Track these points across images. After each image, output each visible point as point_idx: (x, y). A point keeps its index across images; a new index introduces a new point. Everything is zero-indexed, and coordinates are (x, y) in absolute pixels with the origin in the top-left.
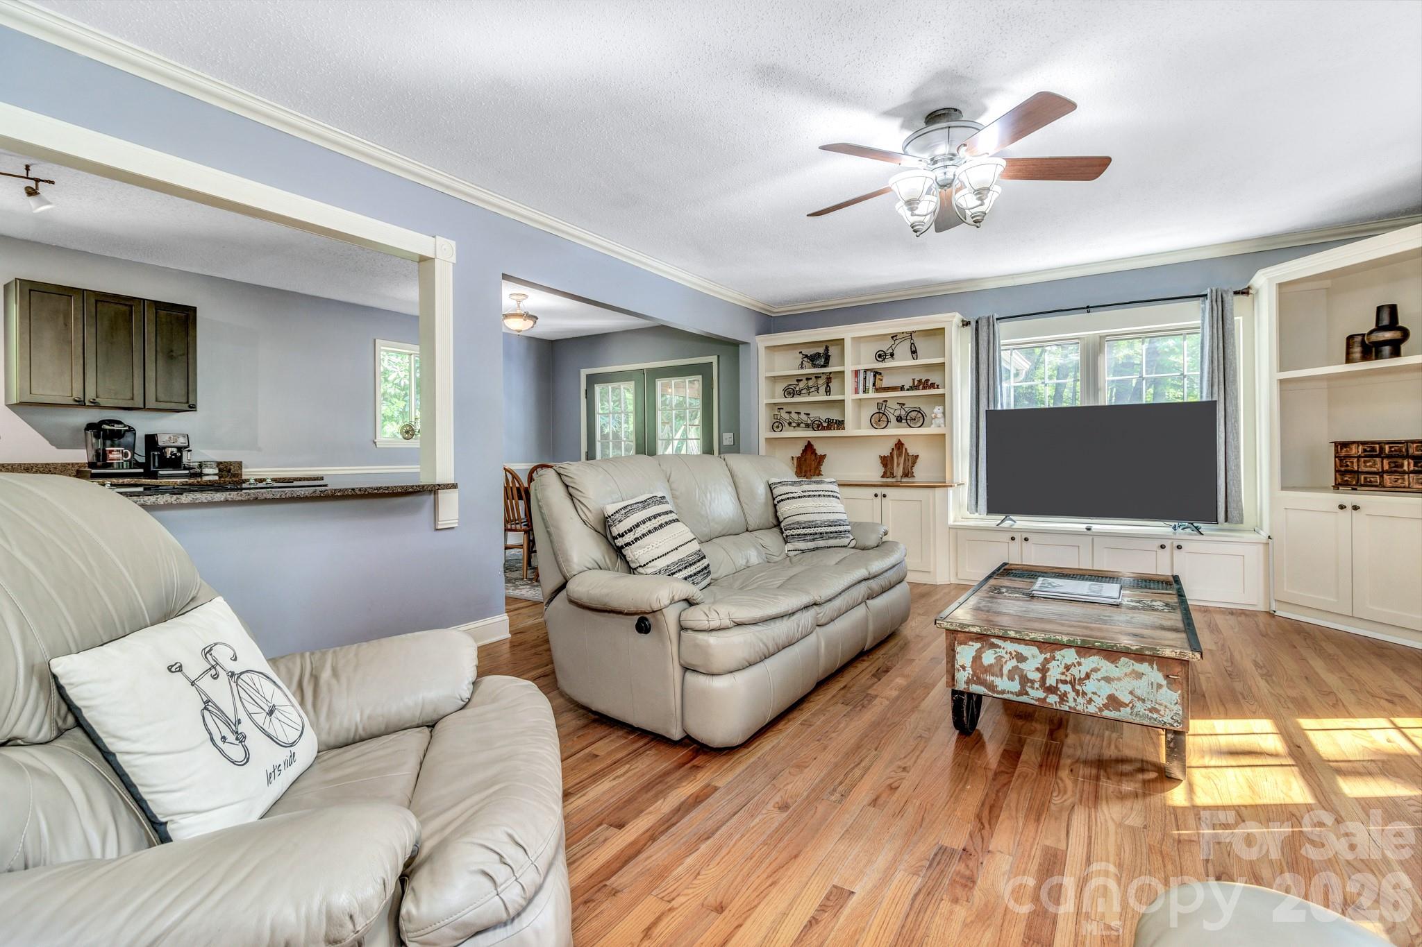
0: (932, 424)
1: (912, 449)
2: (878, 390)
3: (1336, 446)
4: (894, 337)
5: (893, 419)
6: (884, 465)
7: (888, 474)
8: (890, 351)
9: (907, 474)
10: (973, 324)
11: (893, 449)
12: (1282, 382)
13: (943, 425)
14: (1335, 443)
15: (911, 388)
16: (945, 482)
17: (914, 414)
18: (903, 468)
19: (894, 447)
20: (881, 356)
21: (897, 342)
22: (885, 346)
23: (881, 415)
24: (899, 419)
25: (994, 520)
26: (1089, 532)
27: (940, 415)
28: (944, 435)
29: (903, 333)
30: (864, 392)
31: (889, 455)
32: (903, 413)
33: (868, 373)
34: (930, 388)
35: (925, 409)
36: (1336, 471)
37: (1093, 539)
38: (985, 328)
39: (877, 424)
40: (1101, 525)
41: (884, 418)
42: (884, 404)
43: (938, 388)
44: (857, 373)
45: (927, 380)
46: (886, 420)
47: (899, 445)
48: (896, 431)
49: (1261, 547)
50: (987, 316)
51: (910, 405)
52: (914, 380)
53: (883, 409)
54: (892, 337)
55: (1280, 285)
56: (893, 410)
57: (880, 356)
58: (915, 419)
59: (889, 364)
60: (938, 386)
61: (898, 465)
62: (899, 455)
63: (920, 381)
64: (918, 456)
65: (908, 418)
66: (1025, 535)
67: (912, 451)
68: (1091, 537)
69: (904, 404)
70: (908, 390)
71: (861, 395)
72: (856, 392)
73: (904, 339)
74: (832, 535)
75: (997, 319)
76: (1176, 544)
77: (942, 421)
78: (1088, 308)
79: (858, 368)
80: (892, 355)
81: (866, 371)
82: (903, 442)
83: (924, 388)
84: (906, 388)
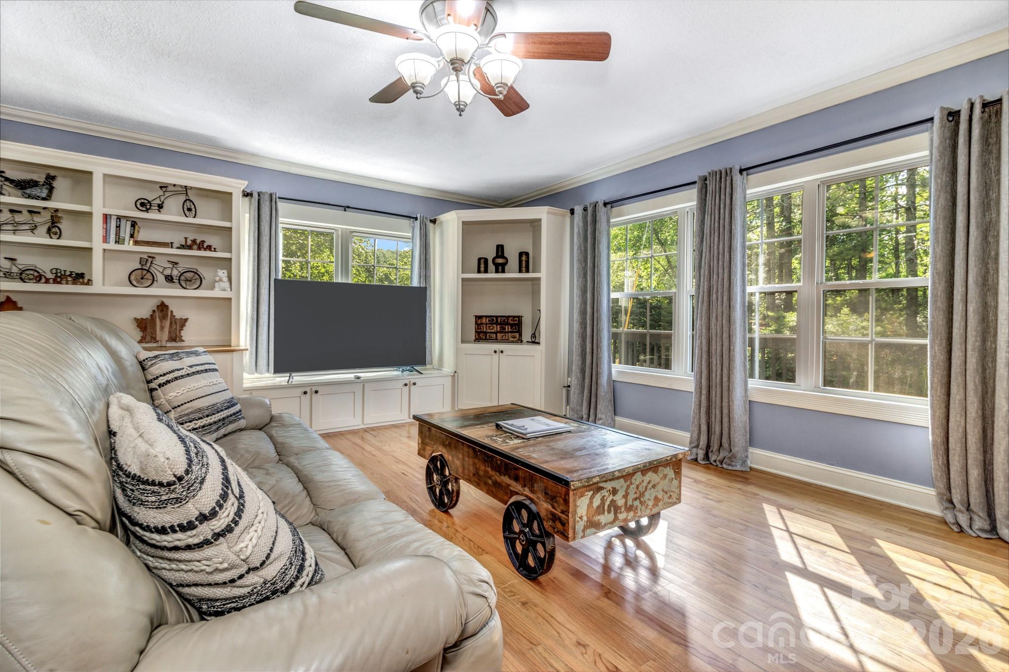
0: (215, 287)
1: (179, 312)
2: (136, 243)
3: (476, 318)
4: (163, 187)
5: (161, 278)
6: (141, 328)
7: (148, 338)
8: (158, 202)
9: (175, 337)
10: (256, 195)
11: (154, 311)
12: (463, 280)
13: (229, 289)
14: (476, 316)
15: (182, 247)
16: (230, 346)
17: (189, 275)
18: (170, 332)
19: (155, 309)
20: (144, 205)
21: (167, 194)
22: (151, 195)
23: (145, 272)
24: (169, 279)
25: (282, 379)
26: (358, 380)
27: (225, 279)
28: (230, 299)
29: (174, 185)
30: (117, 242)
31: (149, 318)
32: (175, 273)
33: (123, 222)
34: (205, 249)
35: (203, 271)
36: (476, 332)
37: (364, 385)
38: (268, 203)
39: (138, 282)
40: (367, 374)
41: (149, 276)
42: (150, 260)
43: (215, 251)
44: (106, 217)
45: (203, 242)
46: (151, 278)
47: (163, 308)
48: (162, 291)
49: (450, 378)
50: (269, 192)
51: (184, 265)
52: (186, 238)
53: (148, 265)
54: (161, 187)
55: (464, 223)
56: (160, 267)
57: (142, 204)
58: (190, 281)
59: (153, 215)
60: (215, 249)
61: (162, 328)
62: (164, 318)
63: (194, 241)
64: (187, 319)
65: (182, 278)
66: (314, 389)
67: (179, 314)
68: (362, 384)
69: (176, 263)
70: (178, 248)
71: (112, 246)
72: (106, 239)
73: (177, 193)
74: (232, 418)
75: (279, 198)
76: (412, 382)
77: (227, 285)
78: (346, 208)
79: (108, 211)
80: (160, 207)
81: (119, 218)
82: (166, 304)
83: (199, 249)
84: (174, 245)
